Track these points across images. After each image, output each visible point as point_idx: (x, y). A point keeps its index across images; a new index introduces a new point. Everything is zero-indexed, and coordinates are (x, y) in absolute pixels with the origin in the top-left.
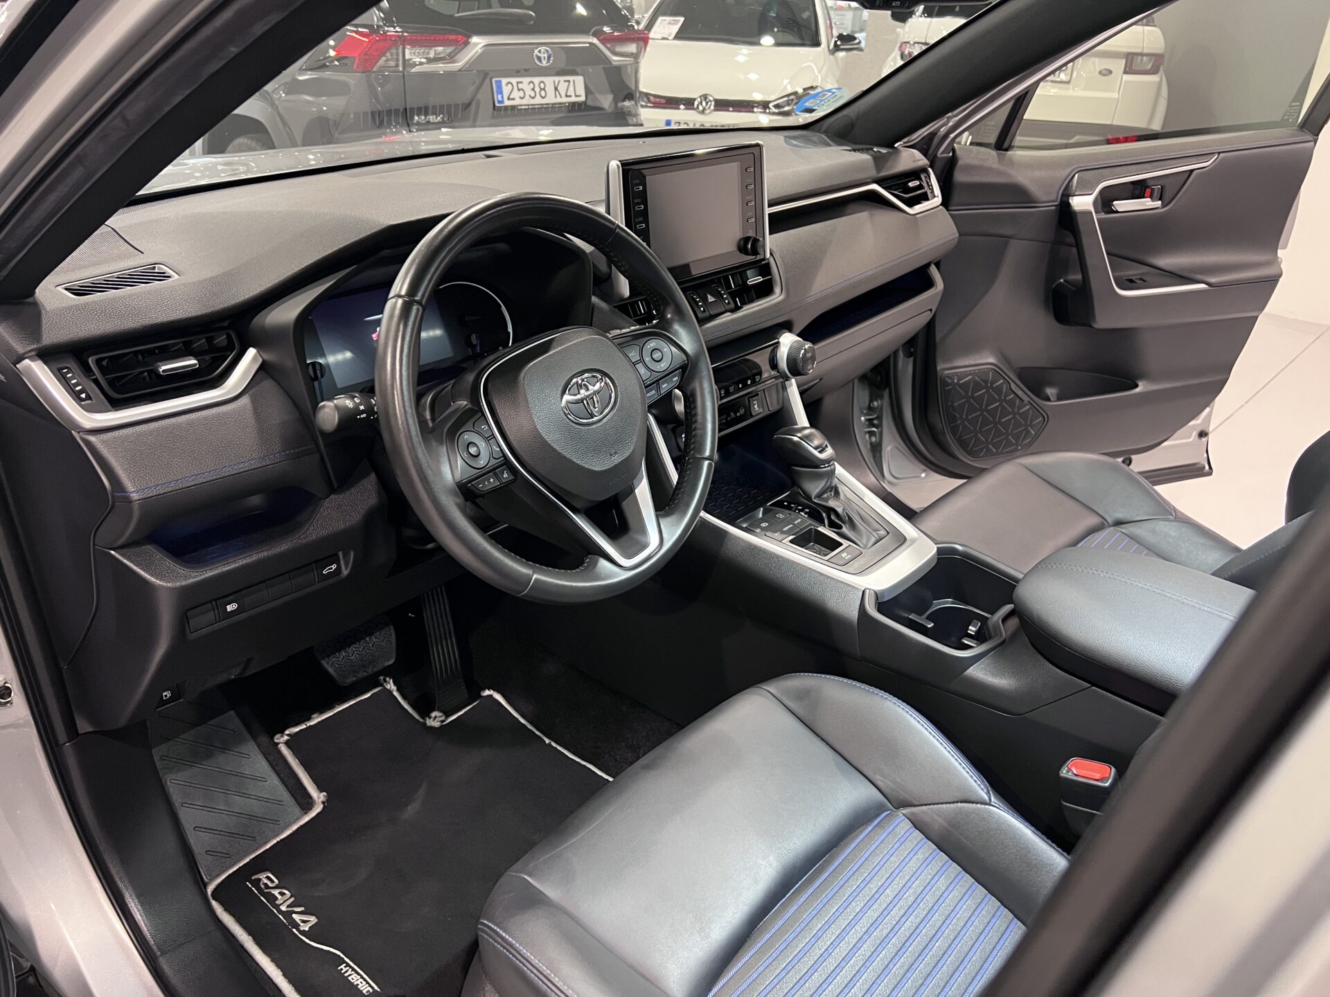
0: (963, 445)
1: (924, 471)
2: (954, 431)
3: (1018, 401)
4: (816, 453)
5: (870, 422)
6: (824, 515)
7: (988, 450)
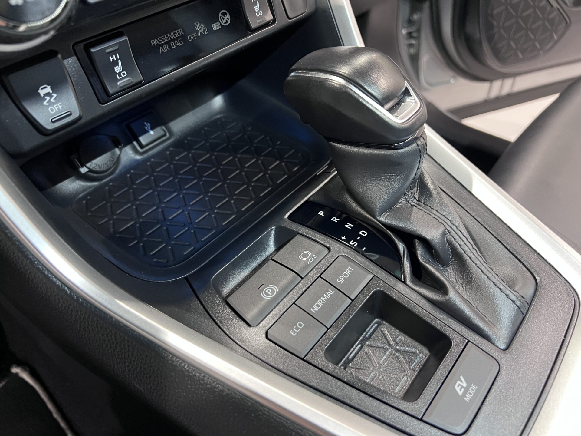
0: (496, 53)
1: (454, 77)
2: (490, 39)
3: (548, 7)
4: (382, 112)
5: (410, 35)
6: (401, 247)
7: (516, 55)
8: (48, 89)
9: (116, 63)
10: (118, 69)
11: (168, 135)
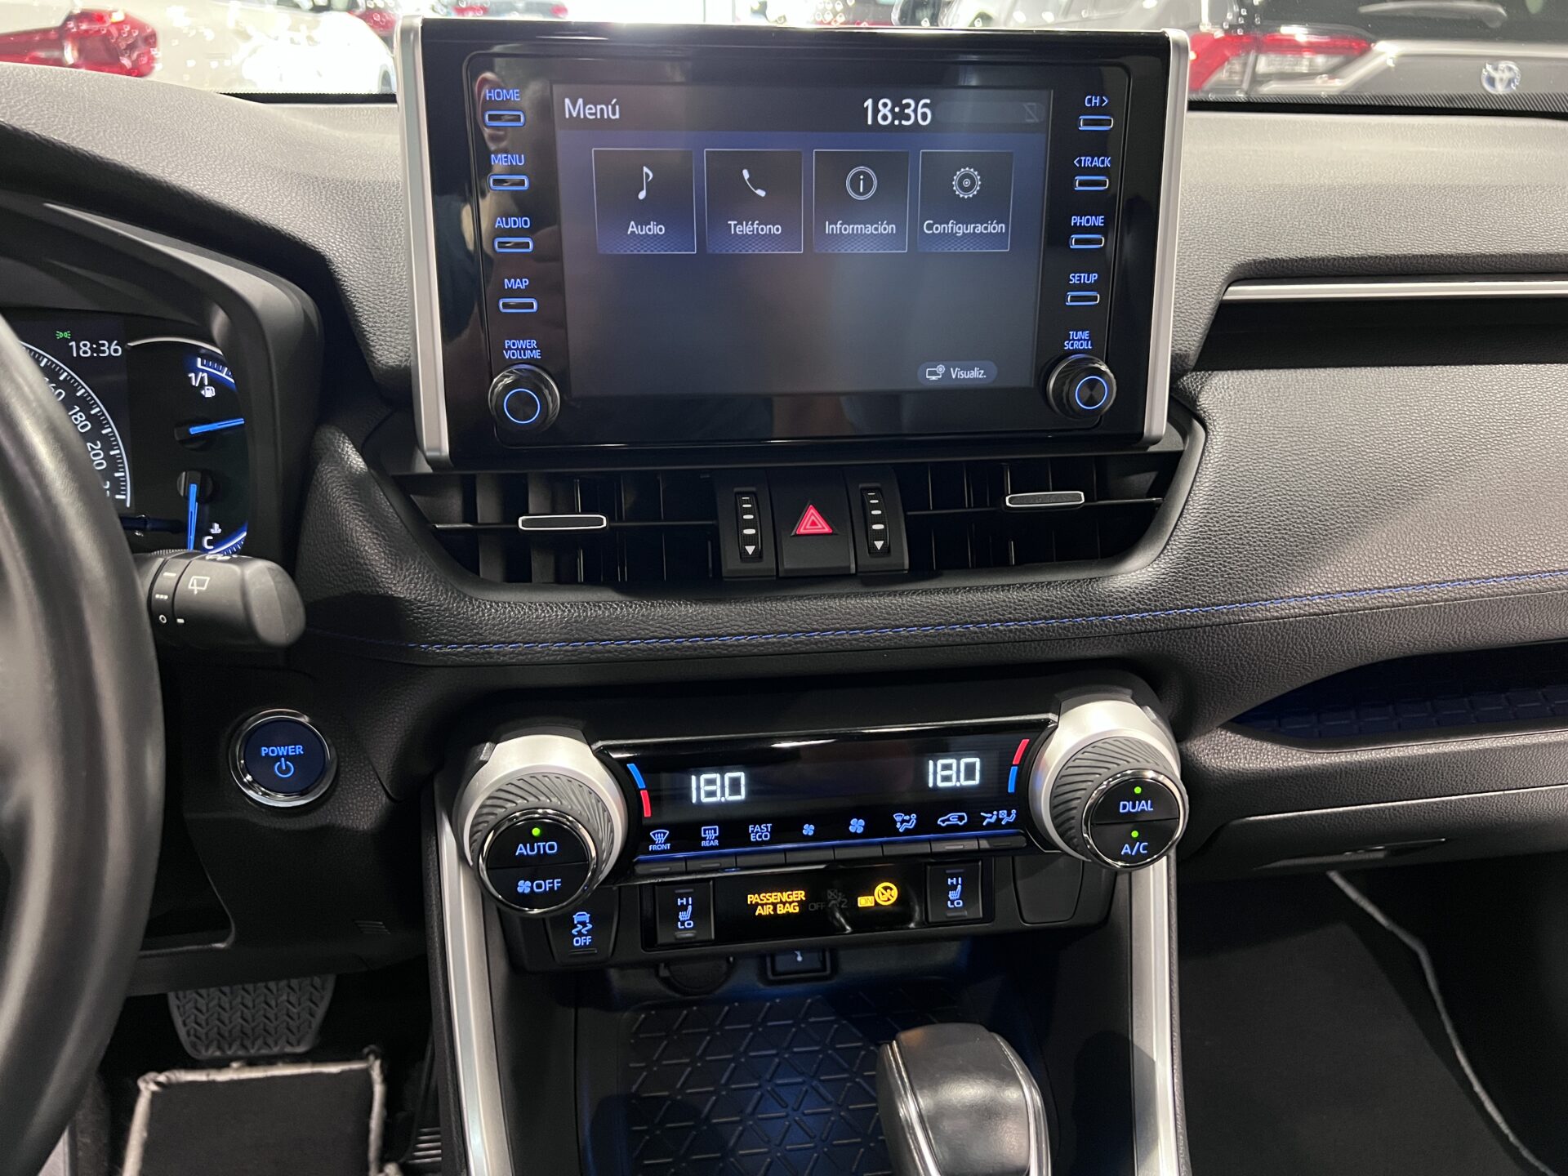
8: (586, 917)
9: (684, 908)
10: (682, 916)
11: (828, 972)
